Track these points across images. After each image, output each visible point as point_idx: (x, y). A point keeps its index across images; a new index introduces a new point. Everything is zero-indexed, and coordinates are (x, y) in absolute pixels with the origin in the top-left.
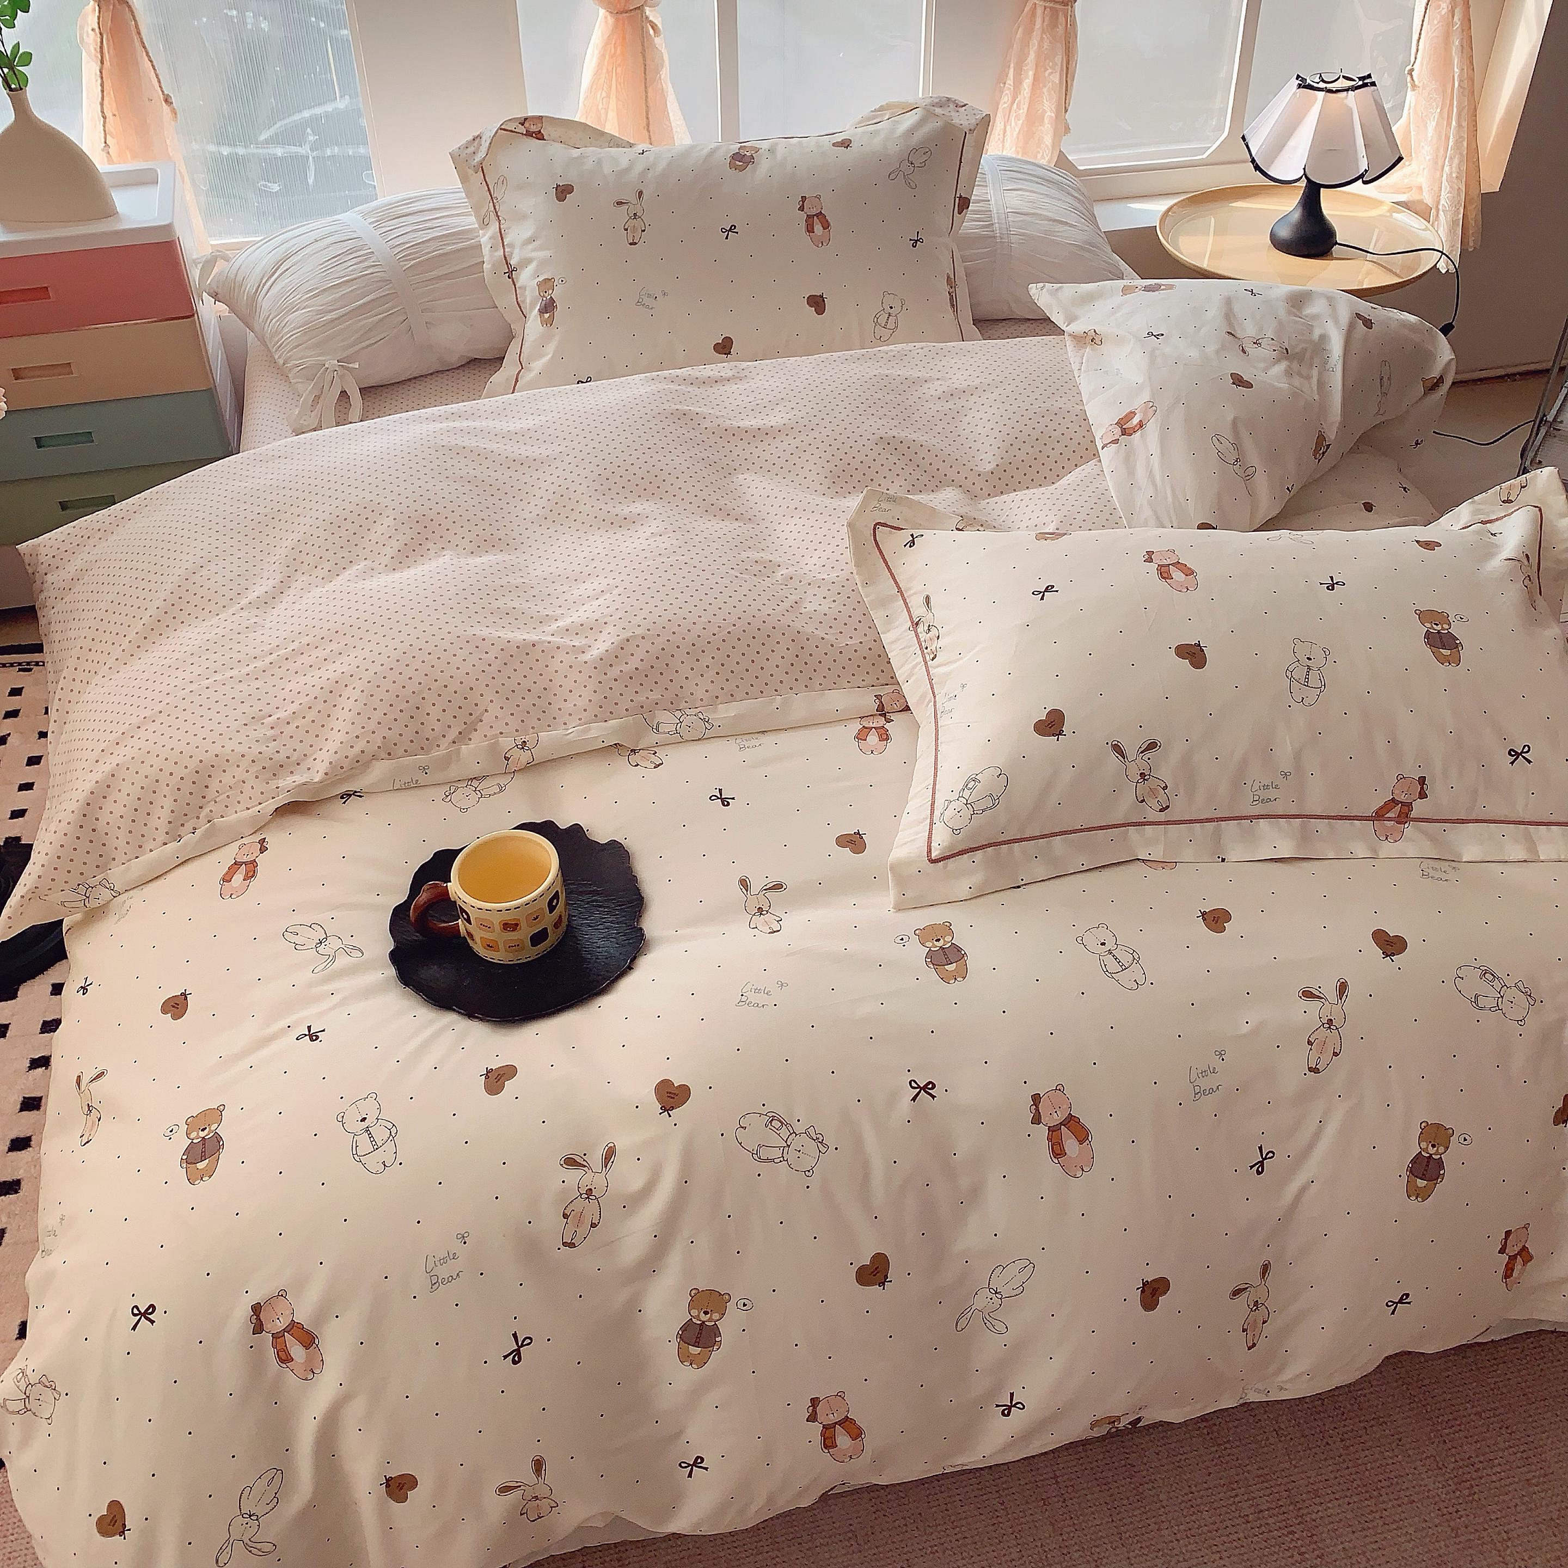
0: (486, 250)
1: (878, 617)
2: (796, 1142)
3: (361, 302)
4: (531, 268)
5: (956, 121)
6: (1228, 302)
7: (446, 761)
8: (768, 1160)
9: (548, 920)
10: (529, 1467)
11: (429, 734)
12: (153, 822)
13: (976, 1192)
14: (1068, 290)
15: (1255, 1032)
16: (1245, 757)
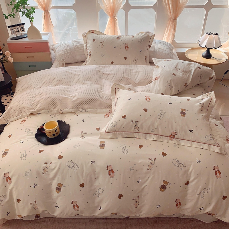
0: (84, 47)
1: (112, 100)
2: (74, 166)
4: (89, 50)
5: (149, 35)
6: (178, 63)
7: (51, 111)
8: (70, 168)
9: (55, 133)
11: (50, 107)
12: (16, 114)
13: (98, 178)
14: (157, 59)
15: (141, 163)
16: (150, 125)
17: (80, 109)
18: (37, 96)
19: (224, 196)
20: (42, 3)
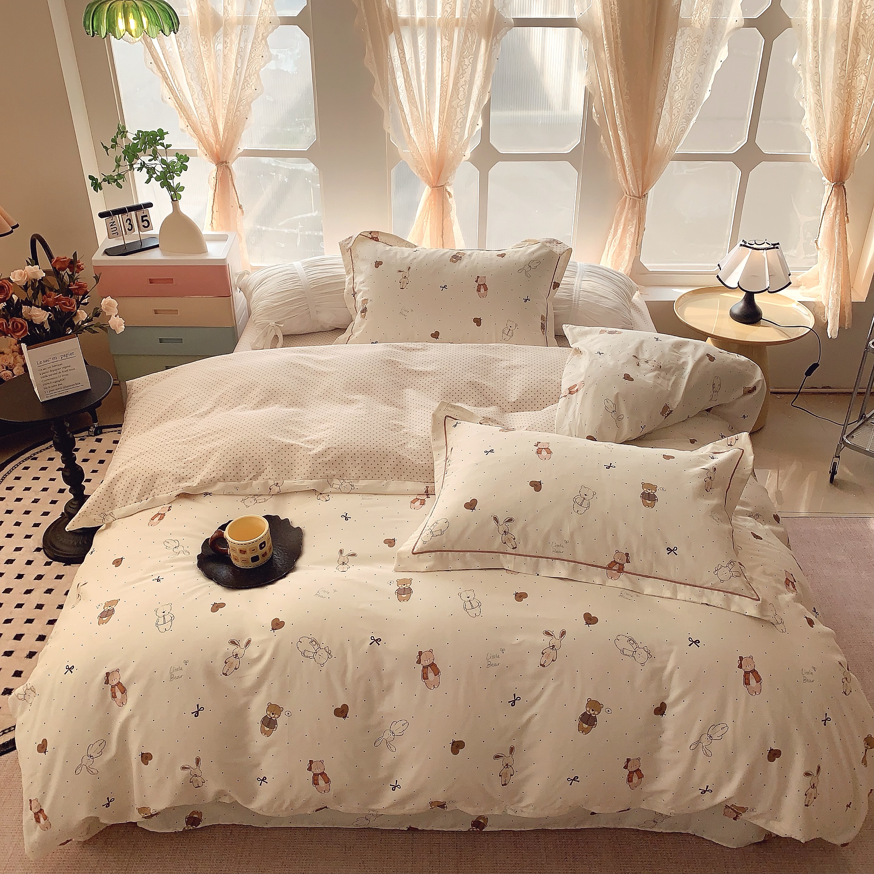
0: (346, 284)
1: (435, 454)
2: (320, 652)
3: (291, 299)
4: (361, 293)
5: (554, 250)
6: (642, 343)
7: (246, 486)
8: (307, 657)
9: (259, 552)
10: (194, 761)
11: (242, 474)
12: (133, 493)
13: (389, 688)
14: (578, 329)
15: (520, 644)
16: (549, 531)
17: (336, 481)
18: (200, 441)
19: (772, 750)
20: (212, 140)
